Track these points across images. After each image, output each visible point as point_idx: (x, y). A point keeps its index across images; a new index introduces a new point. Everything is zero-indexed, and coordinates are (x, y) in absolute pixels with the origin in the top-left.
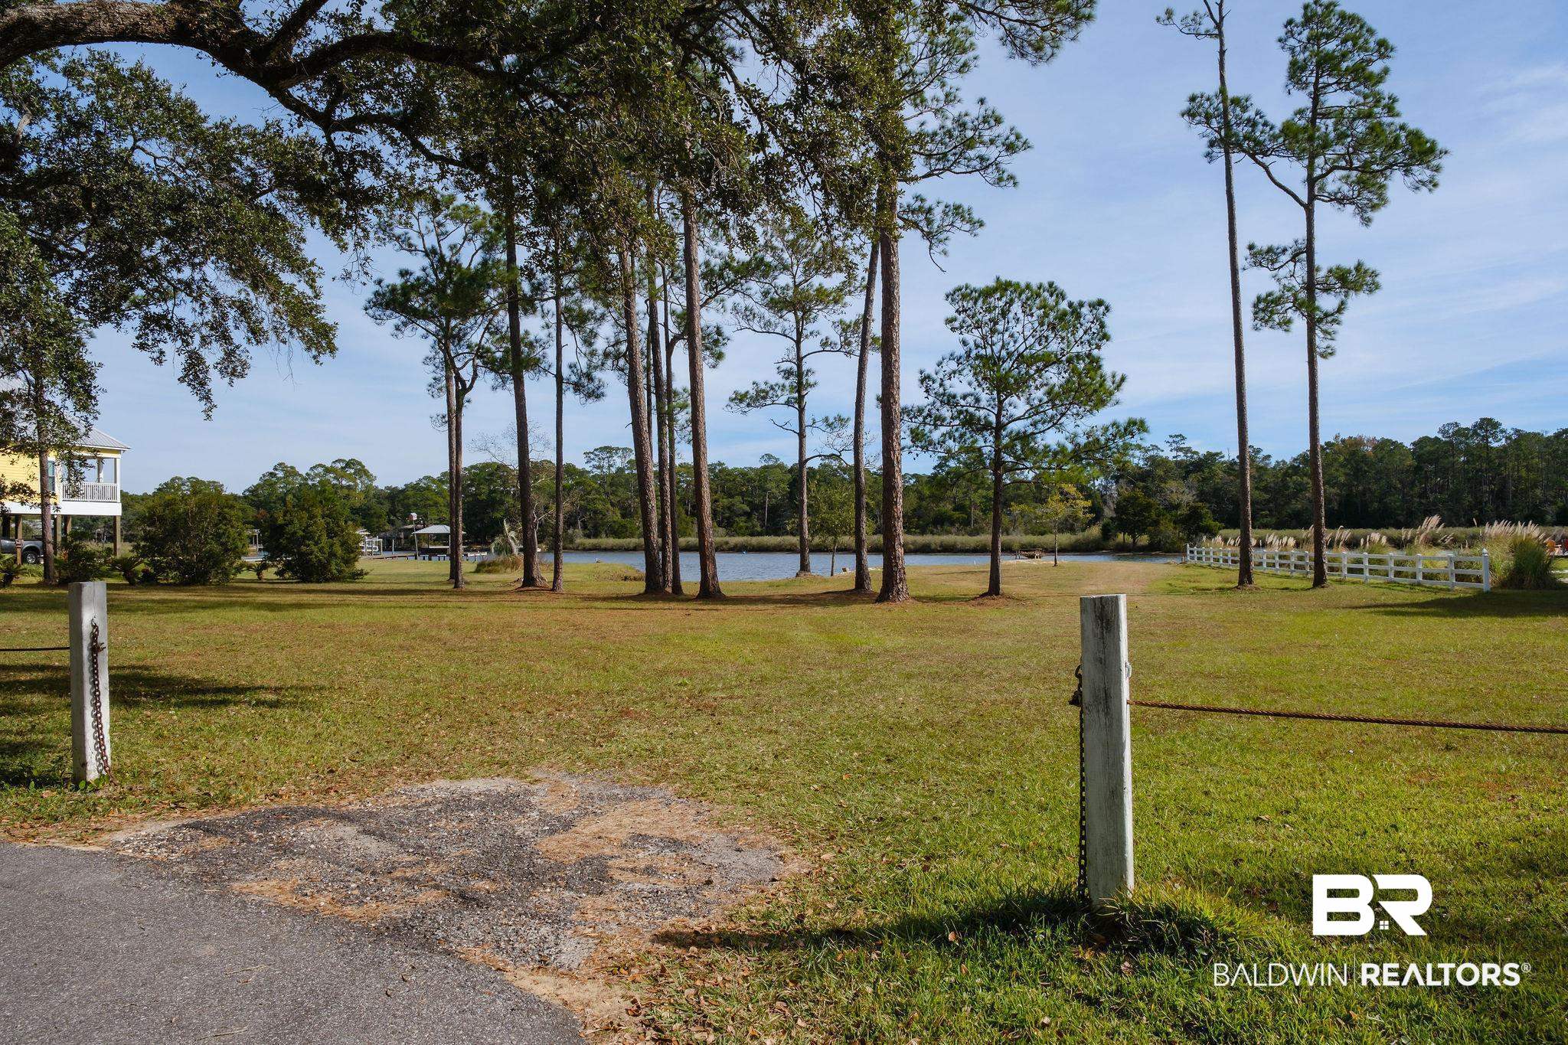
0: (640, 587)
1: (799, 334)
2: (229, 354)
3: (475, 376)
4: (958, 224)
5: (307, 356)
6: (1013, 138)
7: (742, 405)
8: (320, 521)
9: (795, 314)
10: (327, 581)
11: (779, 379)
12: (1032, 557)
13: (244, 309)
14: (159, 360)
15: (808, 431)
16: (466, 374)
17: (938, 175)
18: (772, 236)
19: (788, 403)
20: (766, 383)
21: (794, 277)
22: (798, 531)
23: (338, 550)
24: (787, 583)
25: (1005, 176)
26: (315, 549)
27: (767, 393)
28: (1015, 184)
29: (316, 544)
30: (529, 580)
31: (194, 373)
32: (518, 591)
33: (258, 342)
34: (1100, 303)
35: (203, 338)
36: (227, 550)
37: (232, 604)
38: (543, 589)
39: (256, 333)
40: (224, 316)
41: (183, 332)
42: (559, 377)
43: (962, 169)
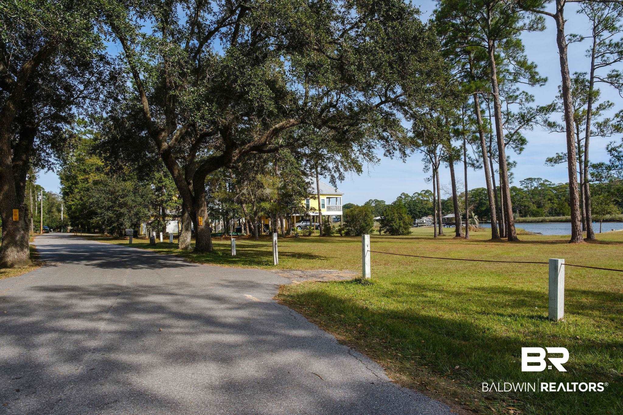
0: (491, 237)
1: (578, 130)
2: (340, 174)
3: (439, 164)
5: (356, 174)
7: (552, 163)
8: (396, 215)
9: (576, 122)
10: (399, 235)
13: (342, 163)
14: (325, 178)
20: (562, 153)
21: (574, 107)
23: (402, 225)
26: (395, 224)
27: (562, 157)
29: (395, 222)
30: (458, 235)
32: (454, 238)
35: (334, 171)
36: (367, 225)
38: (463, 238)
39: (346, 170)
40: (338, 165)
41: (330, 170)
42: (465, 162)
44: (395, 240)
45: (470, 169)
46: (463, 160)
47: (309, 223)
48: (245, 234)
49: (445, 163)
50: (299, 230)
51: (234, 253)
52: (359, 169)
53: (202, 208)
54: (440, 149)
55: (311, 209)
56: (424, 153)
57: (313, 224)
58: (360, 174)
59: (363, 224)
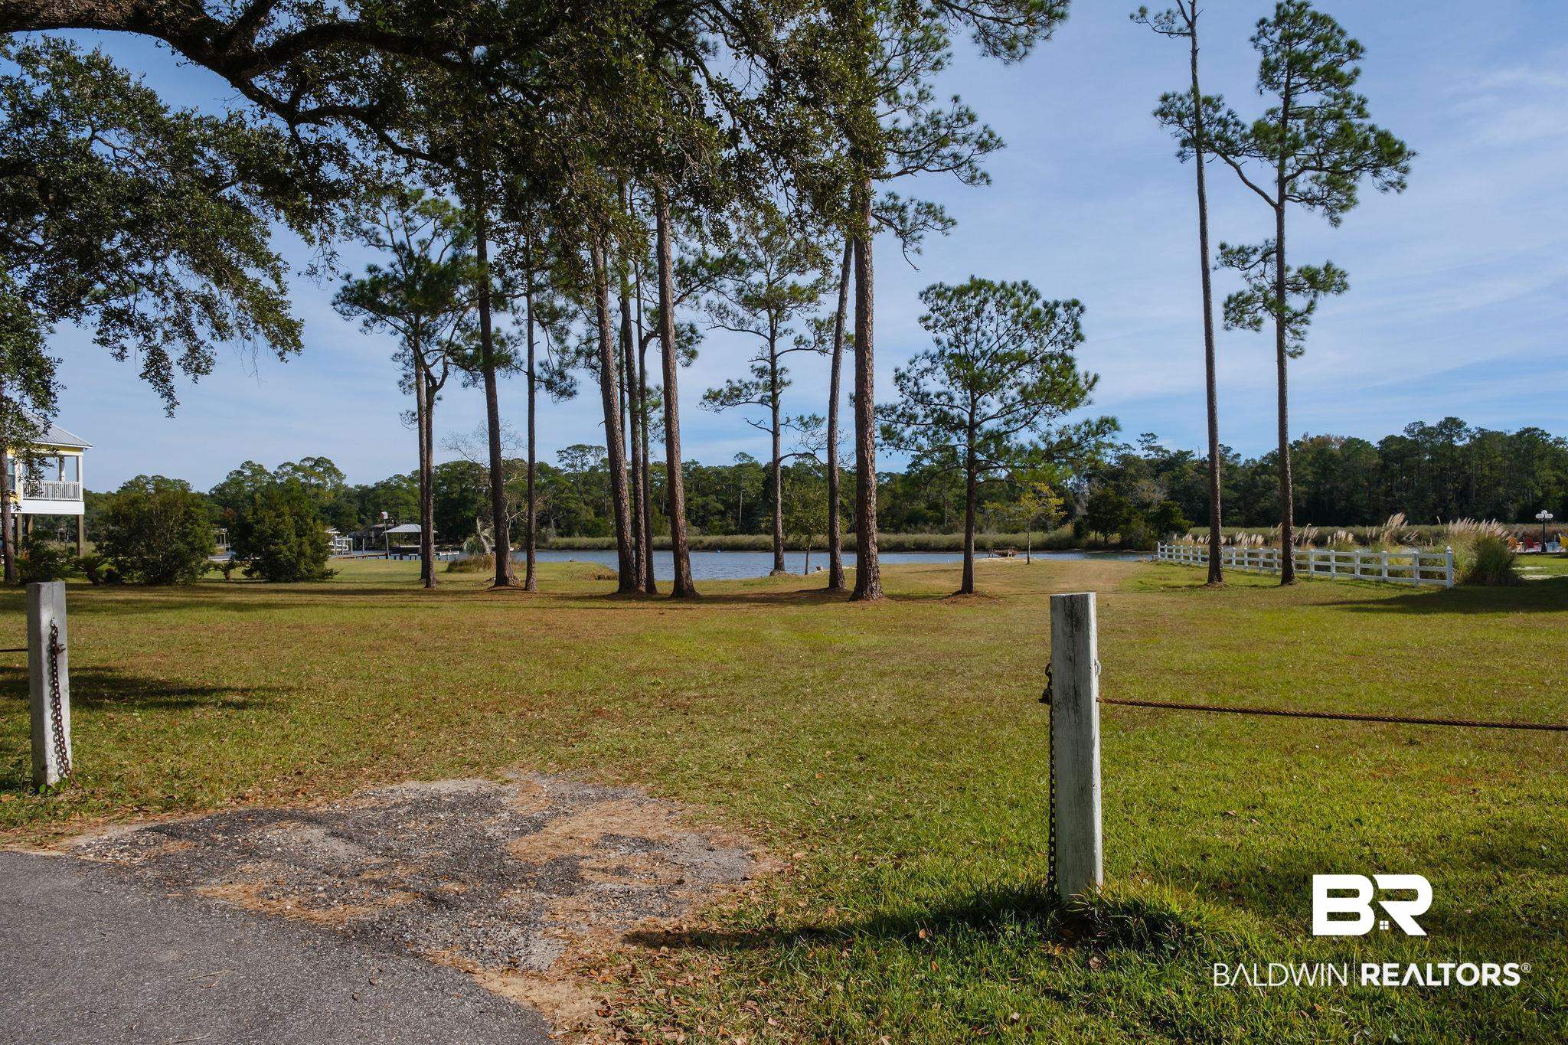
0: (614, 586)
1: (773, 332)
3: (445, 374)
4: (931, 222)
6: (986, 136)
7: (717, 403)
9: (769, 312)
10: (296, 580)
11: (752, 378)
12: (1005, 555)
13: (208, 305)
14: (121, 356)
15: (782, 429)
16: (437, 371)
17: (911, 173)
18: (745, 233)
19: (762, 401)
20: (740, 382)
21: (768, 275)
22: (772, 530)
23: (308, 550)
24: (762, 582)
25: (978, 174)
26: (284, 548)
27: (741, 391)
28: (988, 182)
29: (285, 543)
30: (502, 580)
31: (156, 369)
32: (490, 590)
33: (223, 338)
34: (1075, 303)
35: (166, 334)
36: (193, 550)
38: (516, 588)
39: (221, 329)
40: (187, 311)
41: (145, 328)
42: (531, 375)
43: (936, 166)
45: (542, 395)
46: (525, 367)
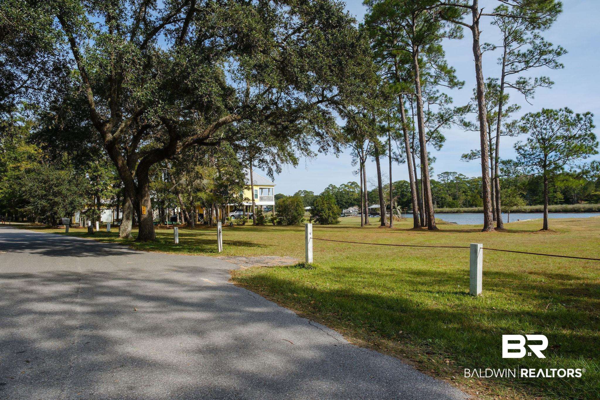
0: (413, 226)
2: (277, 167)
3: (366, 158)
4: (543, 85)
5: (292, 166)
6: (559, 50)
7: (467, 159)
8: (326, 205)
10: (328, 224)
20: (476, 150)
23: (331, 215)
25: (558, 64)
26: (324, 214)
27: (475, 154)
28: (563, 67)
29: (325, 212)
30: (383, 224)
32: (379, 227)
34: (589, 113)
35: (271, 164)
36: (298, 215)
37: (287, 230)
38: (387, 227)
39: (282, 162)
40: (275, 158)
41: (267, 162)
42: (390, 157)
43: (537, 65)
44: (326, 229)
45: (394, 163)
46: (388, 155)
47: (242, 213)
48: (180, 224)
49: (372, 157)
50: (233, 219)
51: (177, 241)
52: (295, 162)
53: (146, 198)
54: (367, 144)
55: (245, 199)
56: (352, 148)
57: (246, 213)
58: (296, 166)
59: (296, 214)
